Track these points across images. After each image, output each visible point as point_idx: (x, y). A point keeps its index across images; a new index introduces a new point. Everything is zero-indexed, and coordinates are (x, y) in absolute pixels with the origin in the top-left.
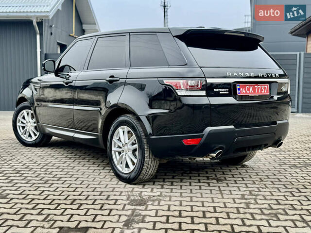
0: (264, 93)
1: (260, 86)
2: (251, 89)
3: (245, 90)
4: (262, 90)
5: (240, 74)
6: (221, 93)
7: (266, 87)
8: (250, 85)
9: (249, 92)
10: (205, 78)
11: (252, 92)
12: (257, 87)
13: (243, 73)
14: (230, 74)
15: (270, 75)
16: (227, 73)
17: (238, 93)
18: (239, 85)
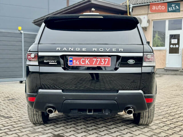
0: (104, 64)
2: (87, 62)
3: (80, 62)
4: (101, 62)
7: (107, 59)
8: (86, 58)
9: (84, 63)
10: (38, 52)
11: (89, 64)
12: (95, 59)
13: (73, 48)
14: (60, 48)
15: (109, 49)
16: (57, 48)
17: (70, 64)
18: (72, 58)
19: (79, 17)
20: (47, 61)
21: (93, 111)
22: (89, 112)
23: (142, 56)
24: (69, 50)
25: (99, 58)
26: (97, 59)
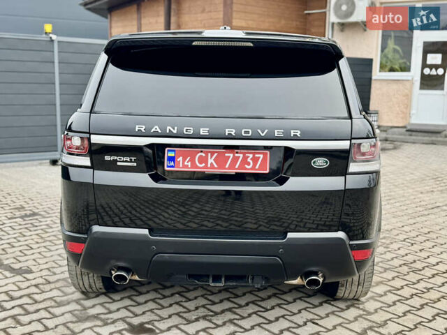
0: (253, 168)
1: (241, 156)
2: (211, 161)
3: (192, 160)
4: (245, 161)
5: (169, 128)
6: (119, 163)
7: (261, 156)
8: (209, 152)
9: (203, 165)
10: (90, 134)
11: (216, 166)
12: (231, 155)
13: (176, 128)
14: (144, 127)
15: (266, 131)
16: (137, 126)
17: (168, 167)
18: (174, 151)
19: (194, 44)
20: (112, 158)
21: (223, 279)
22: (213, 282)
23: (348, 148)
24: (168, 131)
25: (241, 153)
26: (236, 155)
